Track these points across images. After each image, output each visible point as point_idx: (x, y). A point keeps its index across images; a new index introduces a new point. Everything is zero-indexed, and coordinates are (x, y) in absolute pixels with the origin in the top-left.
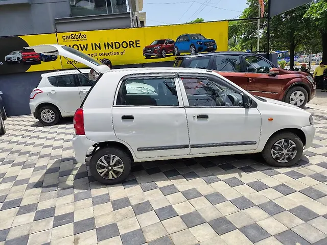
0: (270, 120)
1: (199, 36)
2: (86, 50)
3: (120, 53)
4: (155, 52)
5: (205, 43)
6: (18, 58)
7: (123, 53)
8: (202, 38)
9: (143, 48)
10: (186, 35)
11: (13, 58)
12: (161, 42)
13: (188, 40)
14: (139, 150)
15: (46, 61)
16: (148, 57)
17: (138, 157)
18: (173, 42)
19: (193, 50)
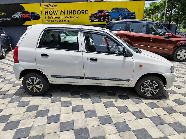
0: (141, 66)
1: (125, 10)
2: (57, 14)
3: (76, 18)
4: (97, 18)
5: (128, 14)
6: (19, 16)
7: (77, 17)
8: (127, 11)
9: (89, 15)
10: (117, 8)
11: (17, 17)
12: (100, 12)
13: (118, 12)
14: (52, 76)
15: (34, 19)
16: (92, 21)
17: (52, 81)
18: (108, 12)
19: (120, 17)
